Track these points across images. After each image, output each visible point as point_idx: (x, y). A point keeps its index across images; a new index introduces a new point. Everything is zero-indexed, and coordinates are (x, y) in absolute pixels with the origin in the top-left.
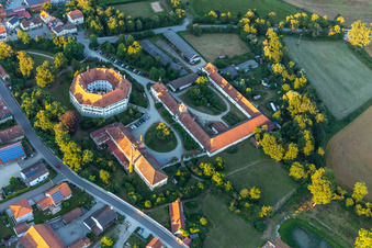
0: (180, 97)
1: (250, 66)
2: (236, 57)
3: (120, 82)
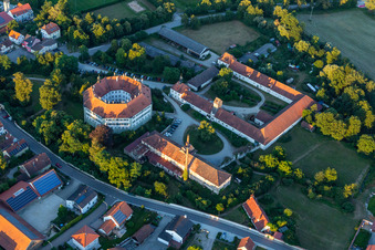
0: (205, 95)
1: (269, 51)
2: (248, 44)
3: (140, 87)
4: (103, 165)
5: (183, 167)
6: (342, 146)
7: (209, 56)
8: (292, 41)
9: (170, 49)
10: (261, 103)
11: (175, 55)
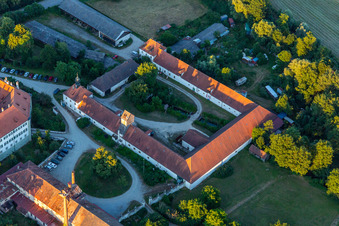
1: (216, 34)
2: (189, 24)
6: (306, 183)
7: (130, 42)
8: (251, 20)
9: (74, 31)
10: (196, 116)
11: (80, 41)
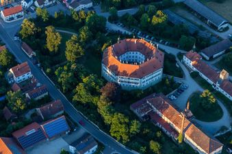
0: (215, 65)
3: (154, 51)
4: (107, 118)
5: (180, 131)
7: (227, 29)
11: (196, 25)
